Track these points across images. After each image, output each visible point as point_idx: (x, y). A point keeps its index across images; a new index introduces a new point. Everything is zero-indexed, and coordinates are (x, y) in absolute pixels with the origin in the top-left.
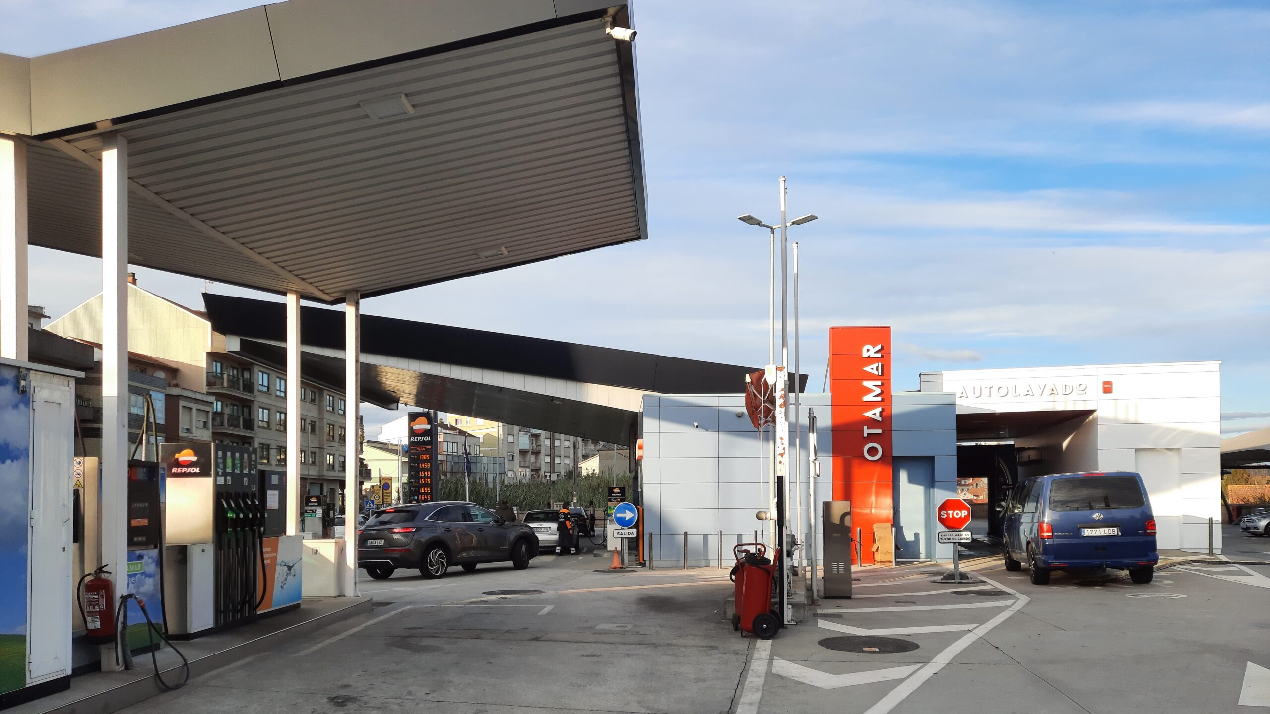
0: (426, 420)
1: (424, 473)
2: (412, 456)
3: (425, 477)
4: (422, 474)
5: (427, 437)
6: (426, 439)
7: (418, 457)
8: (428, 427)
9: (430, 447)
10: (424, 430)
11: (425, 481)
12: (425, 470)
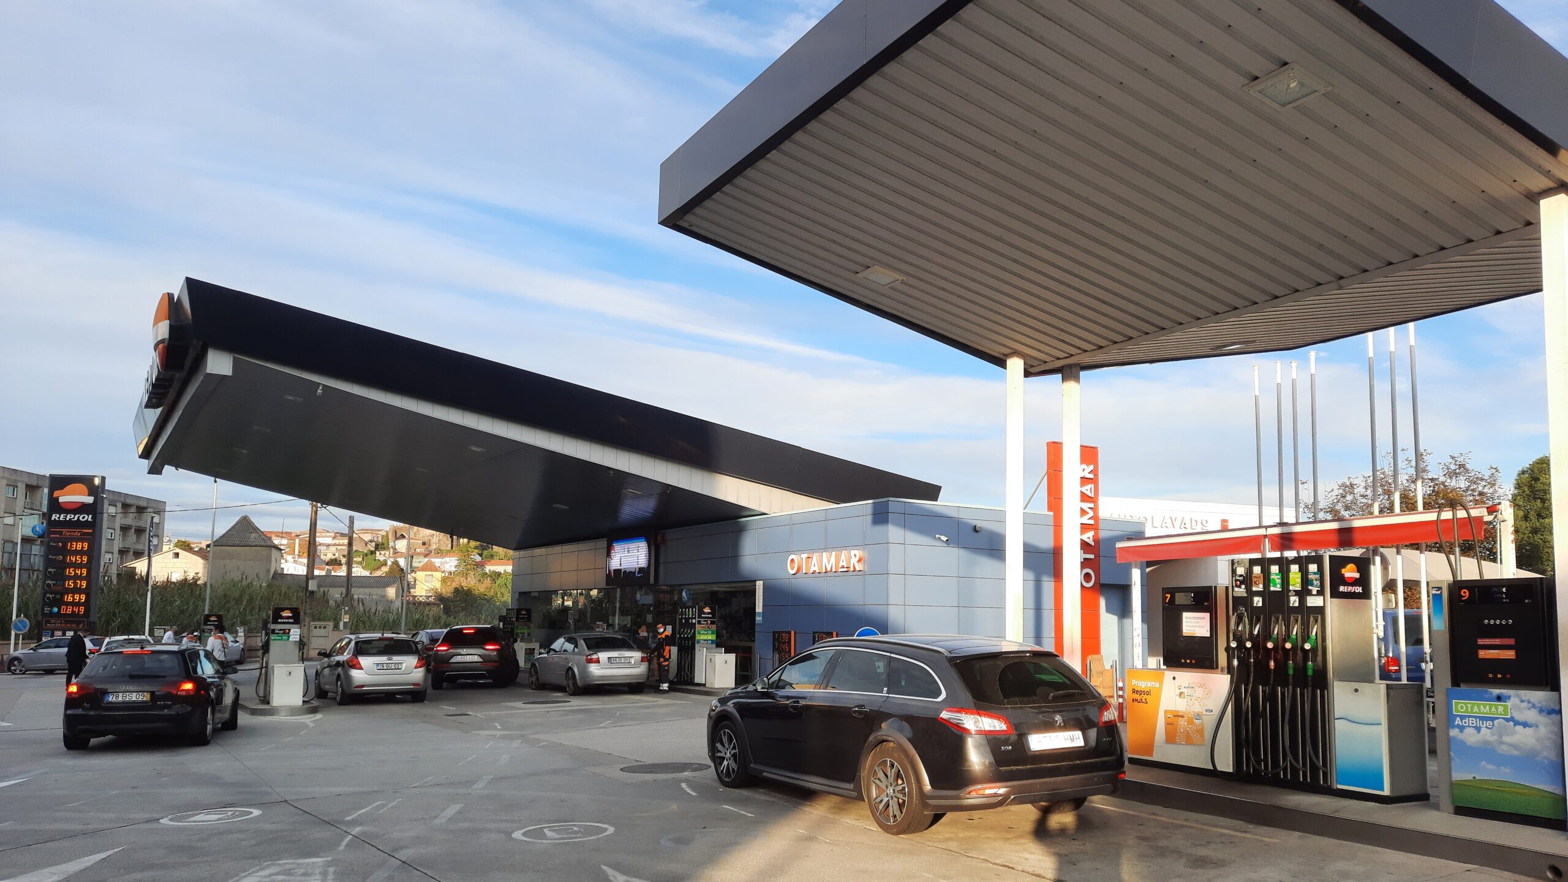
0: (85, 487)
1: (75, 571)
2: (51, 544)
3: (76, 577)
4: (71, 572)
5: (86, 516)
6: (84, 518)
7: (65, 545)
8: (90, 500)
9: (91, 531)
10: (81, 504)
11: (75, 583)
12: (76, 566)
